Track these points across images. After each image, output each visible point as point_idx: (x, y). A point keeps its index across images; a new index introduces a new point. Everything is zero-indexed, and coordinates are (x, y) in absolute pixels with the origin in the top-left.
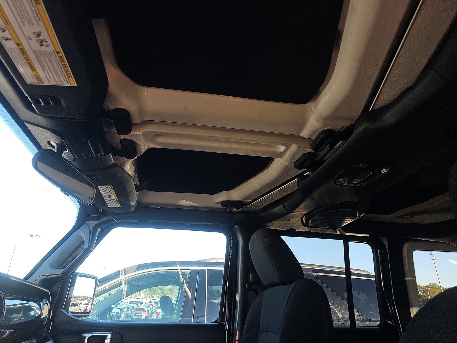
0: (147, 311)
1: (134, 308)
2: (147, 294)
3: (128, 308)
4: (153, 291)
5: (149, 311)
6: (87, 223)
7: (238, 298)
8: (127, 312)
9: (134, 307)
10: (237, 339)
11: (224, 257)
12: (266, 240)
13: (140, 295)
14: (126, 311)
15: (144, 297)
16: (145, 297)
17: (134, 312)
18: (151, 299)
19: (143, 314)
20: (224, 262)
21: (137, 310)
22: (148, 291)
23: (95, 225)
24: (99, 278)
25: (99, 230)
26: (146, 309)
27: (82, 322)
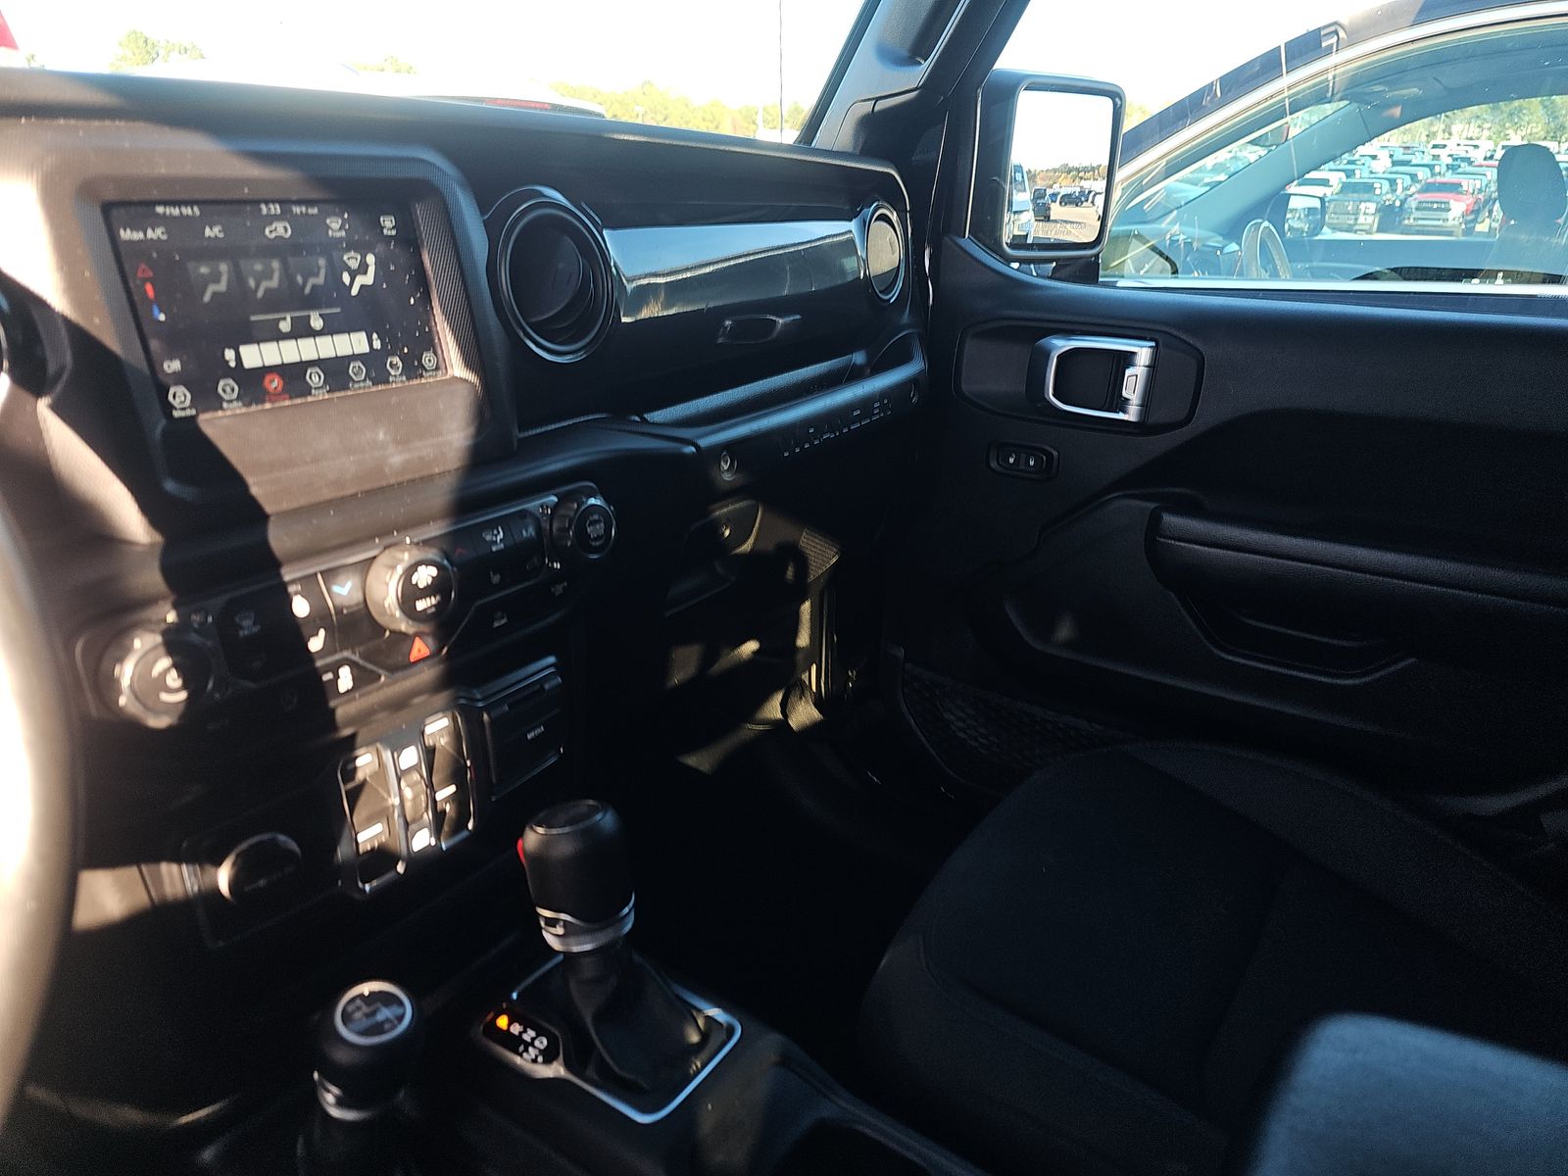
0: (1471, 191)
1: (1419, 181)
2: (1479, 127)
3: (1393, 183)
4: (1511, 114)
5: (1480, 190)
8: (1389, 196)
9: (1420, 178)
13: (1448, 131)
14: (1384, 192)
15: (1467, 138)
16: (1471, 139)
17: (1416, 196)
18: (1496, 146)
19: (1453, 204)
21: (1428, 188)
22: (1485, 116)
26: (1467, 184)
27: (1038, 293)
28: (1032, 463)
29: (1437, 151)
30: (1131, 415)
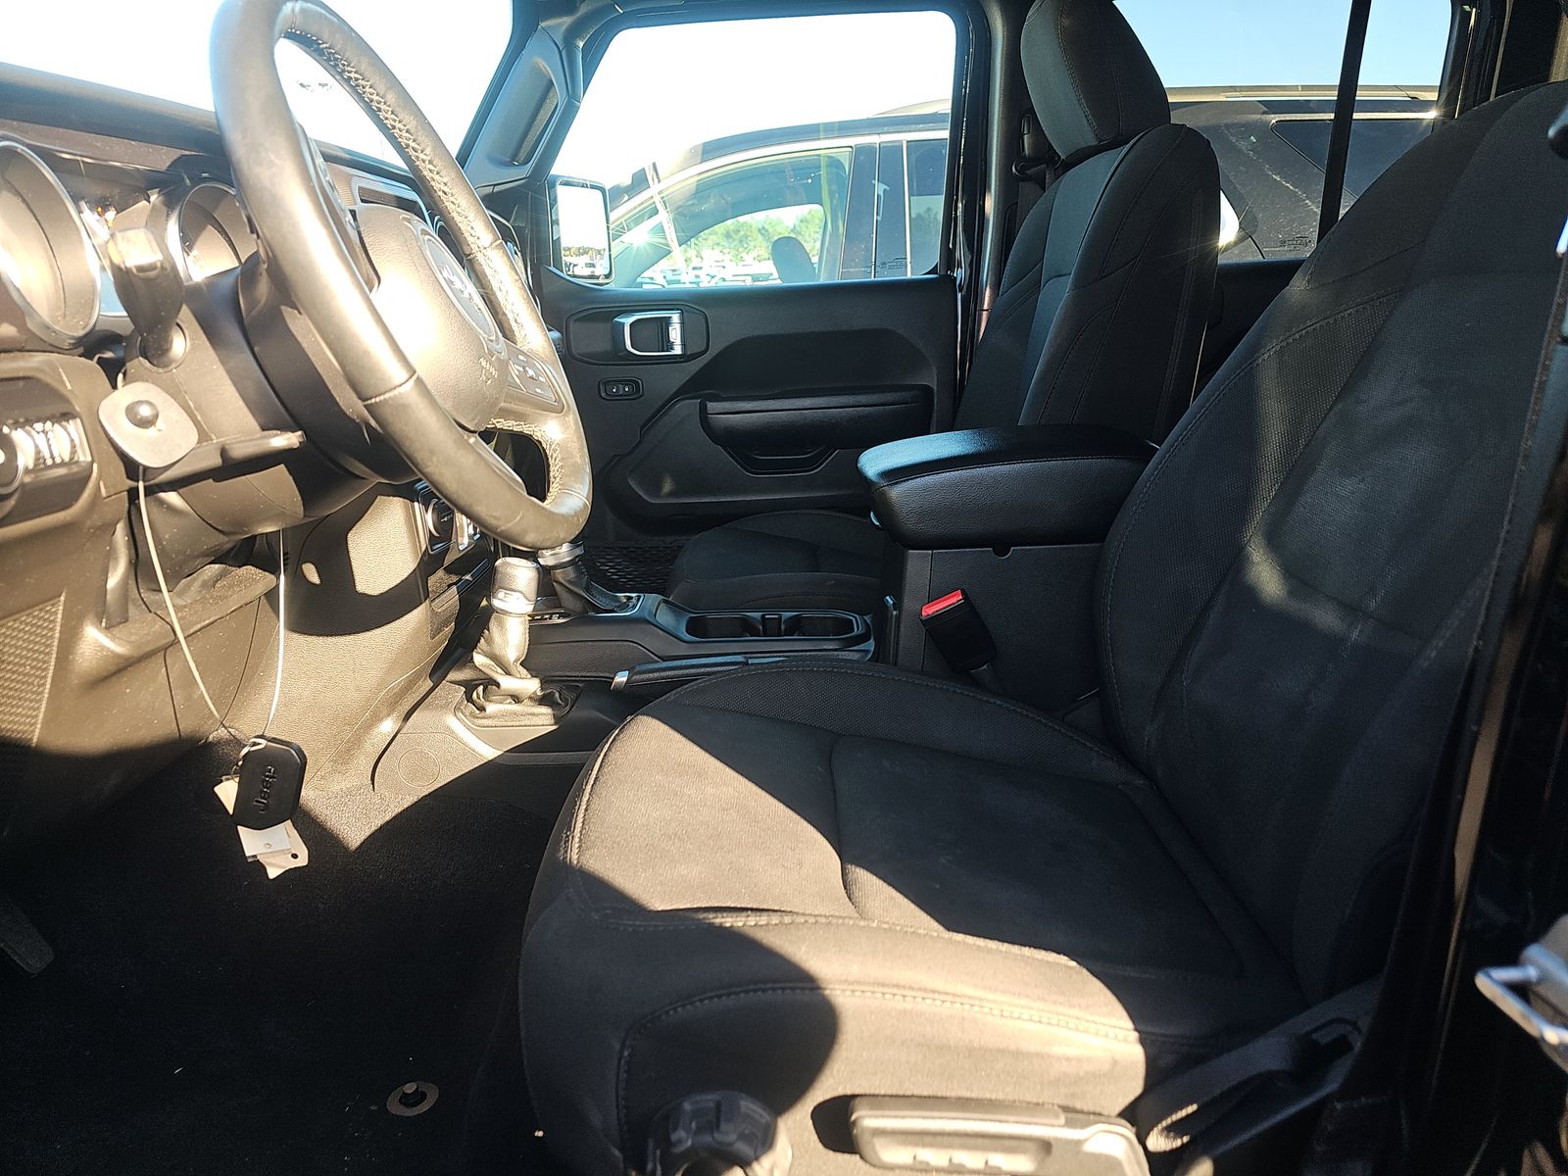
2: (721, 252)
6: (543, 24)
7: (990, 204)
10: (986, 307)
11: (951, 97)
12: (1066, 22)
20: (949, 111)
23: (566, 30)
24: (607, 187)
25: (581, 44)
27: (604, 293)
28: (627, 389)
29: (697, 272)
30: (678, 350)
